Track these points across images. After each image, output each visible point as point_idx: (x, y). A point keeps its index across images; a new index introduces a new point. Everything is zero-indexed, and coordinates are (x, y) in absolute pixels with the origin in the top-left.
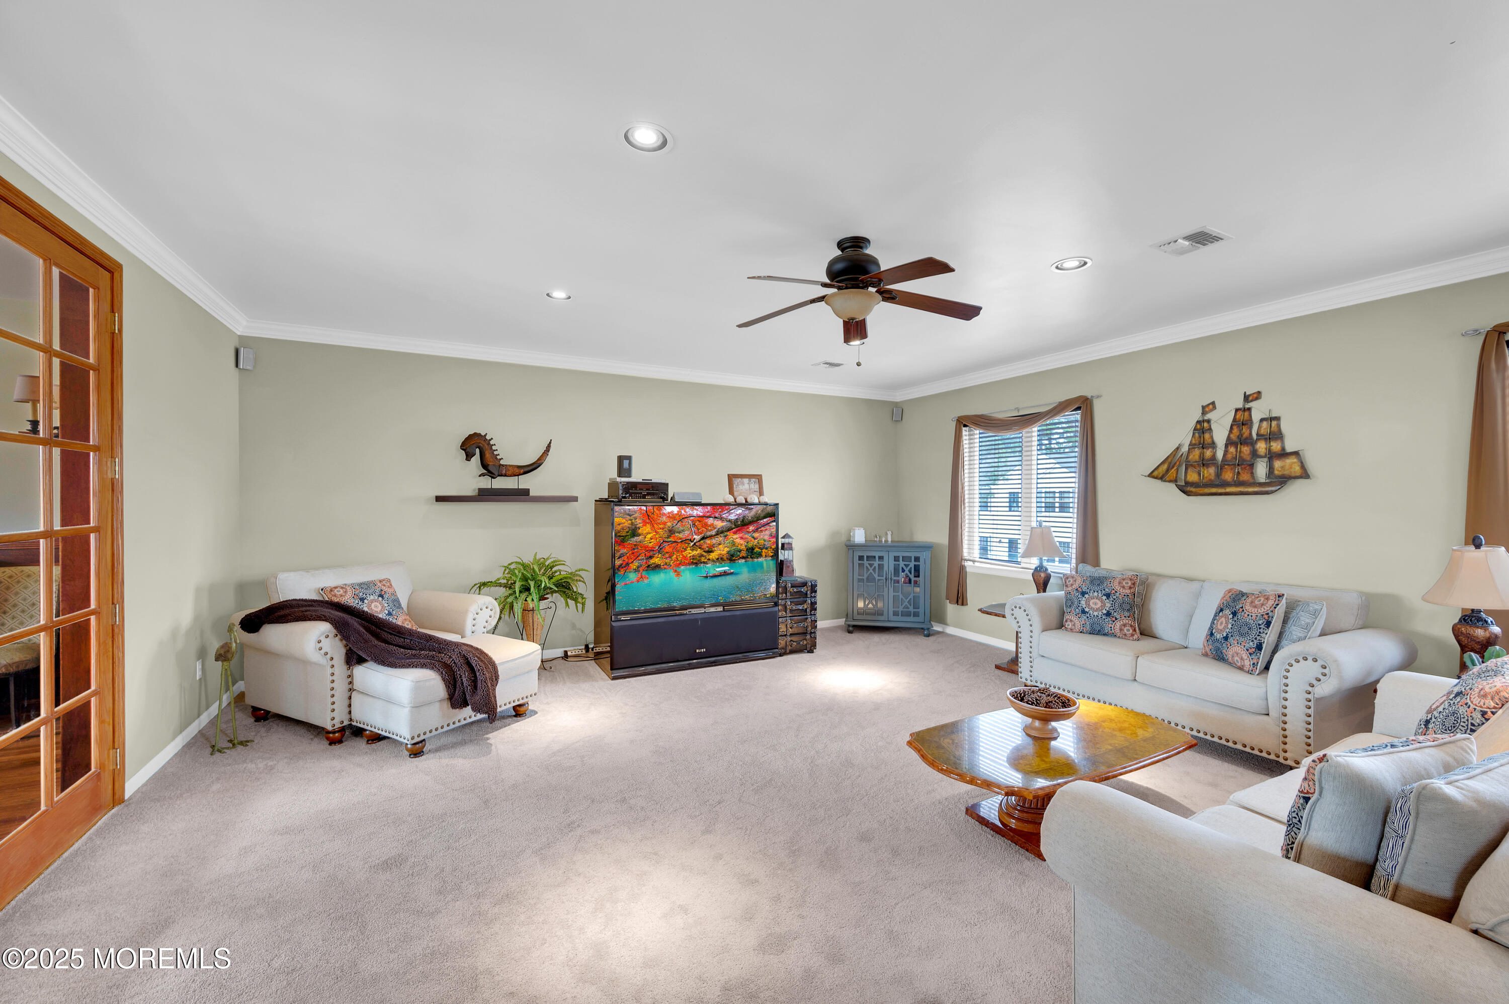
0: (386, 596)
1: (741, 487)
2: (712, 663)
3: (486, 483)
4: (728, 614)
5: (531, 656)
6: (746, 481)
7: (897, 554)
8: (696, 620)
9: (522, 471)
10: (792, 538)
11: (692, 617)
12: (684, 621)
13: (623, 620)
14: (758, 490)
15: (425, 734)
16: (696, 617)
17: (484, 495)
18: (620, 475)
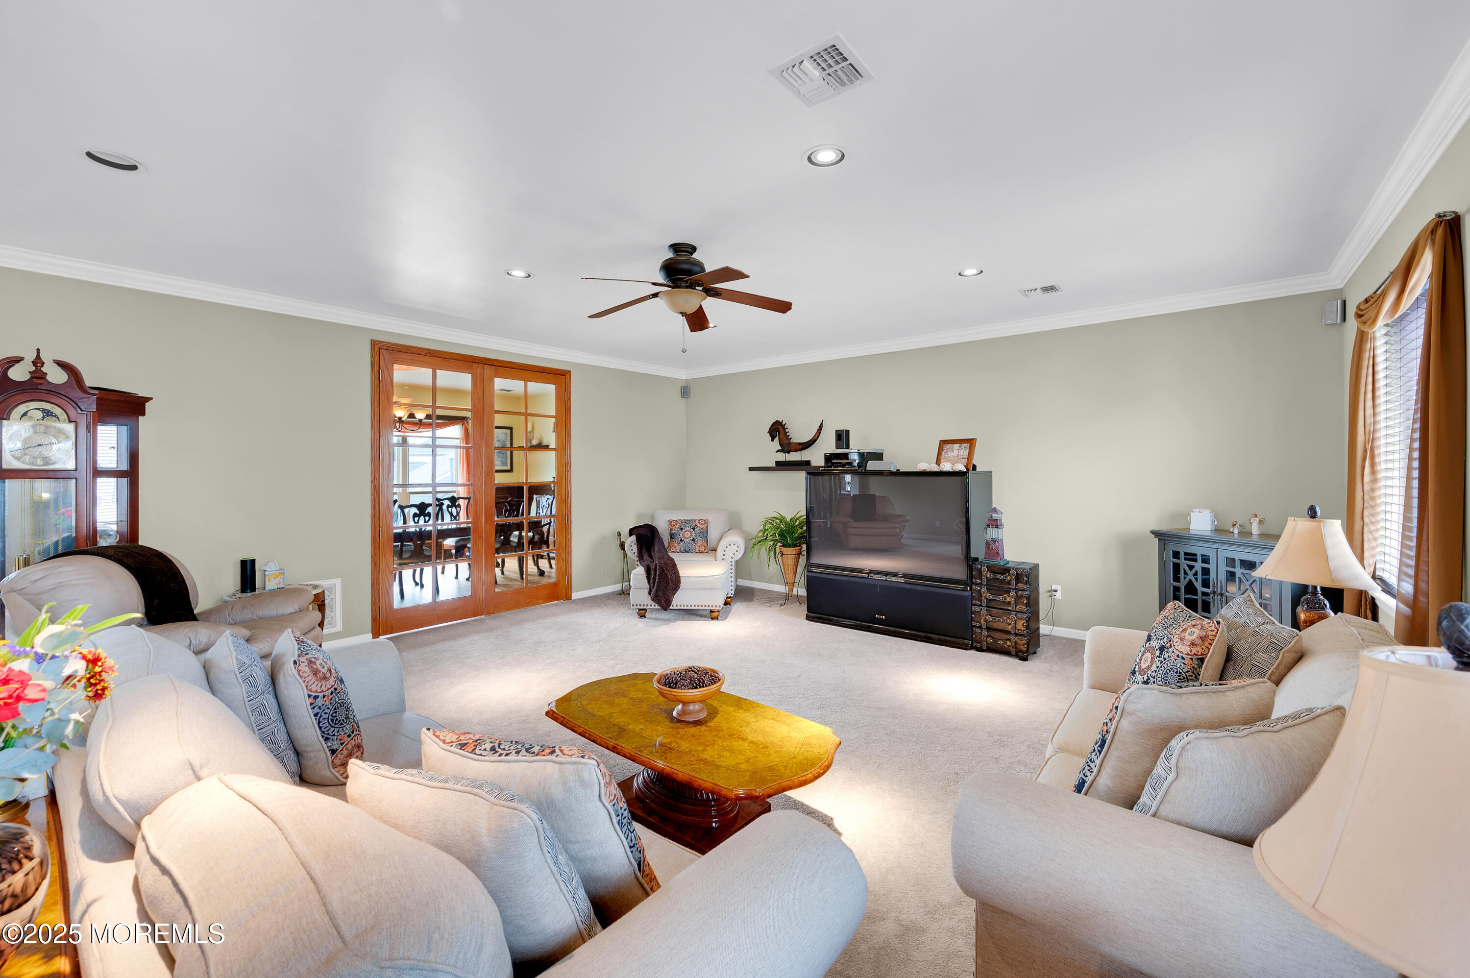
0: (696, 529)
1: (949, 454)
2: (891, 632)
3: (782, 457)
4: (908, 586)
5: (711, 578)
6: (956, 446)
7: (1231, 555)
8: (875, 586)
9: (800, 447)
10: (1002, 513)
11: (872, 582)
12: (864, 583)
13: (814, 572)
14: (967, 457)
15: (647, 605)
16: (876, 582)
17: (781, 466)
18: (837, 448)
